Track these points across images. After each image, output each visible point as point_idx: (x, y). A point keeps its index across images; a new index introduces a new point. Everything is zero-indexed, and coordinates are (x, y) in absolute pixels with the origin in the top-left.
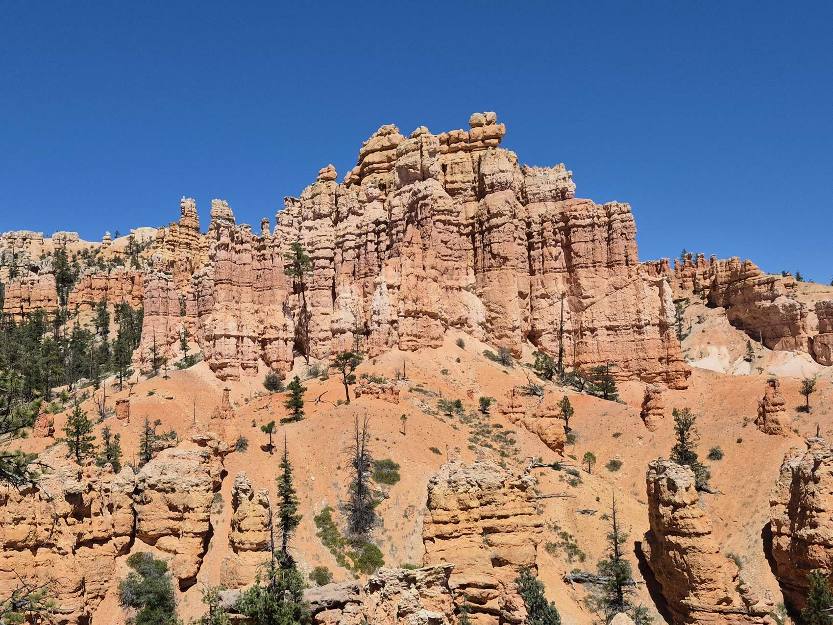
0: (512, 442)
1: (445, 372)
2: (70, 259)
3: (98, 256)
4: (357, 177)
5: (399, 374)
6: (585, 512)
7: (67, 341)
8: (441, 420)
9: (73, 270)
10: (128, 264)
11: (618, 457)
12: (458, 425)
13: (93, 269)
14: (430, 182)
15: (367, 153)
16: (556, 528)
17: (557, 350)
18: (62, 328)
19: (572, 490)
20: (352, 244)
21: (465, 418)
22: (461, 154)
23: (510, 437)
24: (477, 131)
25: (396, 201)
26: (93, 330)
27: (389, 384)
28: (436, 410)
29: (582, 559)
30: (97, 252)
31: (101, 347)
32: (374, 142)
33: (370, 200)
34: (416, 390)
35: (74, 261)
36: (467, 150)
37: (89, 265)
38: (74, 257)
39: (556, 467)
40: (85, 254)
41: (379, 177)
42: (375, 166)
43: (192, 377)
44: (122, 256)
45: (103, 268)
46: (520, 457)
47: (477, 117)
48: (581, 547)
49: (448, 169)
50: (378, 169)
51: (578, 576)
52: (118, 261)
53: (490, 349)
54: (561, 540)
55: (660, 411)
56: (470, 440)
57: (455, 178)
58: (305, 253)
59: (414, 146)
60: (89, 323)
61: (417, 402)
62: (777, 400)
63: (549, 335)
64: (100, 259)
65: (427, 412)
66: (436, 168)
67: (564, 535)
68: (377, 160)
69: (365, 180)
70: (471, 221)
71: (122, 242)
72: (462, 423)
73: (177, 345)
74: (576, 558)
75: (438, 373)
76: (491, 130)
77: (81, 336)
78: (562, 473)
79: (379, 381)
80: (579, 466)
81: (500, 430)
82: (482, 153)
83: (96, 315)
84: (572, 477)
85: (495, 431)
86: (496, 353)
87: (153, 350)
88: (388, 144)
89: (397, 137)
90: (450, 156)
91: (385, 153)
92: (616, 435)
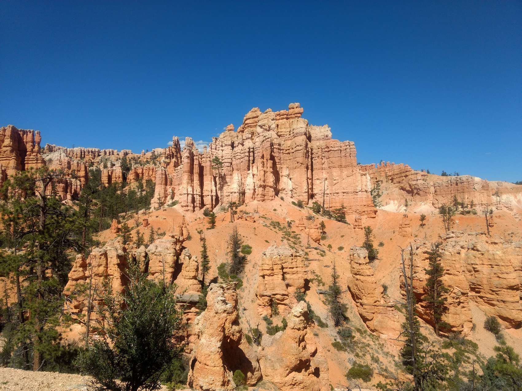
0: (299, 238)
1: (275, 210)
2: (128, 161)
3: (139, 160)
4: (242, 129)
5: (255, 211)
6: (326, 266)
7: (126, 195)
8: (271, 229)
9: (129, 165)
10: (151, 163)
11: (342, 245)
12: (278, 231)
13: (137, 165)
14: (271, 132)
15: (247, 119)
16: (314, 273)
17: (323, 201)
18: (124, 189)
19: (322, 258)
20: (239, 157)
21: (281, 229)
22: (285, 120)
23: (298, 236)
24: (291, 111)
25: (257, 140)
26: (136, 190)
27: (251, 215)
28: (269, 225)
29: (324, 285)
30: (139, 158)
31: (140, 197)
32: (249, 115)
33: (247, 138)
34: (262, 217)
35: (130, 162)
36: (287, 119)
37: (136, 163)
38: (130, 160)
39: (316, 249)
40: (134, 159)
41: (252, 129)
42: (250, 125)
43: (174, 210)
44: (149, 160)
45: (141, 165)
46: (302, 244)
47: (291, 105)
48: (323, 281)
49: (279, 126)
50: (250, 126)
51: (321, 291)
52: (148, 162)
53: (294, 201)
54: (316, 277)
55: (360, 227)
56: (282, 238)
57: (282, 130)
58: (220, 160)
59: (265, 117)
60: (135, 187)
61: (261, 222)
62: (406, 223)
63: (320, 195)
64: (140, 161)
65: (266, 225)
66: (273, 126)
67: (317, 276)
68: (251, 122)
69: (246, 131)
70: (289, 148)
71: (149, 154)
72: (279, 230)
73: (169, 197)
74: (321, 284)
75: (272, 211)
76: (297, 110)
77: (132, 193)
78: (318, 251)
79: (247, 213)
80: (325, 249)
81: (295, 234)
82: (293, 120)
83: (138, 184)
84: (322, 253)
85: (292, 235)
86: (296, 203)
87: (159, 199)
88: (255, 116)
89: (259, 113)
90: (281, 121)
91: (254, 119)
92: (342, 236)
